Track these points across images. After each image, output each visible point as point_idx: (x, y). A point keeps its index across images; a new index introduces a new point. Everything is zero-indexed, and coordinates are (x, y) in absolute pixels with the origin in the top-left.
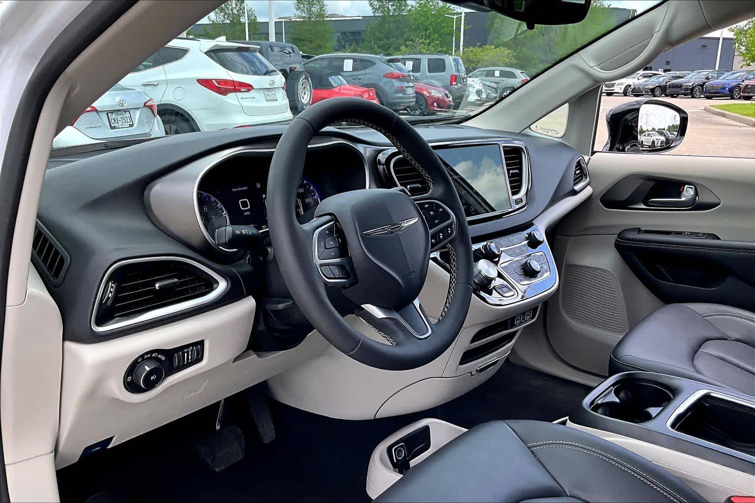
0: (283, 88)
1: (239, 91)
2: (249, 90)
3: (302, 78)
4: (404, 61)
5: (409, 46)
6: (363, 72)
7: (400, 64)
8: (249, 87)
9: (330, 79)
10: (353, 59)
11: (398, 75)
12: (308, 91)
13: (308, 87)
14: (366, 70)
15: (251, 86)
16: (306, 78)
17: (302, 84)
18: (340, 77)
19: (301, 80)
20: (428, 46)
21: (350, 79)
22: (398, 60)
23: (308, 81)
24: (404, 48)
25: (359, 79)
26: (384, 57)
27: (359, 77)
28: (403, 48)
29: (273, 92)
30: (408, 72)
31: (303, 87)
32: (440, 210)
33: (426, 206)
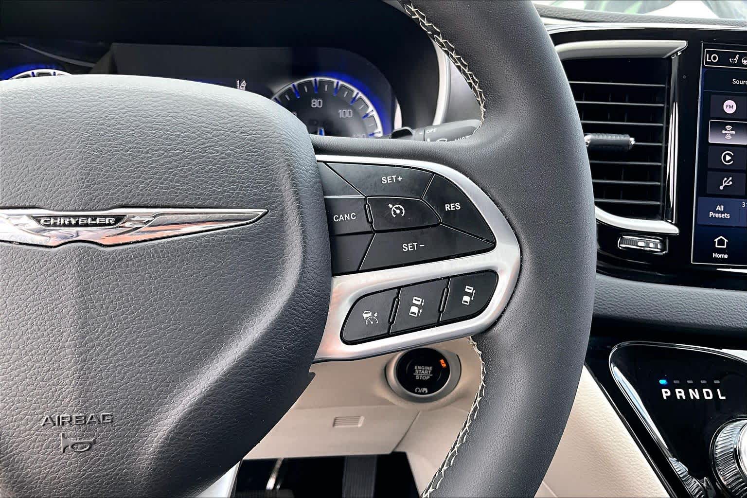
32: (447, 207)
33: (387, 180)
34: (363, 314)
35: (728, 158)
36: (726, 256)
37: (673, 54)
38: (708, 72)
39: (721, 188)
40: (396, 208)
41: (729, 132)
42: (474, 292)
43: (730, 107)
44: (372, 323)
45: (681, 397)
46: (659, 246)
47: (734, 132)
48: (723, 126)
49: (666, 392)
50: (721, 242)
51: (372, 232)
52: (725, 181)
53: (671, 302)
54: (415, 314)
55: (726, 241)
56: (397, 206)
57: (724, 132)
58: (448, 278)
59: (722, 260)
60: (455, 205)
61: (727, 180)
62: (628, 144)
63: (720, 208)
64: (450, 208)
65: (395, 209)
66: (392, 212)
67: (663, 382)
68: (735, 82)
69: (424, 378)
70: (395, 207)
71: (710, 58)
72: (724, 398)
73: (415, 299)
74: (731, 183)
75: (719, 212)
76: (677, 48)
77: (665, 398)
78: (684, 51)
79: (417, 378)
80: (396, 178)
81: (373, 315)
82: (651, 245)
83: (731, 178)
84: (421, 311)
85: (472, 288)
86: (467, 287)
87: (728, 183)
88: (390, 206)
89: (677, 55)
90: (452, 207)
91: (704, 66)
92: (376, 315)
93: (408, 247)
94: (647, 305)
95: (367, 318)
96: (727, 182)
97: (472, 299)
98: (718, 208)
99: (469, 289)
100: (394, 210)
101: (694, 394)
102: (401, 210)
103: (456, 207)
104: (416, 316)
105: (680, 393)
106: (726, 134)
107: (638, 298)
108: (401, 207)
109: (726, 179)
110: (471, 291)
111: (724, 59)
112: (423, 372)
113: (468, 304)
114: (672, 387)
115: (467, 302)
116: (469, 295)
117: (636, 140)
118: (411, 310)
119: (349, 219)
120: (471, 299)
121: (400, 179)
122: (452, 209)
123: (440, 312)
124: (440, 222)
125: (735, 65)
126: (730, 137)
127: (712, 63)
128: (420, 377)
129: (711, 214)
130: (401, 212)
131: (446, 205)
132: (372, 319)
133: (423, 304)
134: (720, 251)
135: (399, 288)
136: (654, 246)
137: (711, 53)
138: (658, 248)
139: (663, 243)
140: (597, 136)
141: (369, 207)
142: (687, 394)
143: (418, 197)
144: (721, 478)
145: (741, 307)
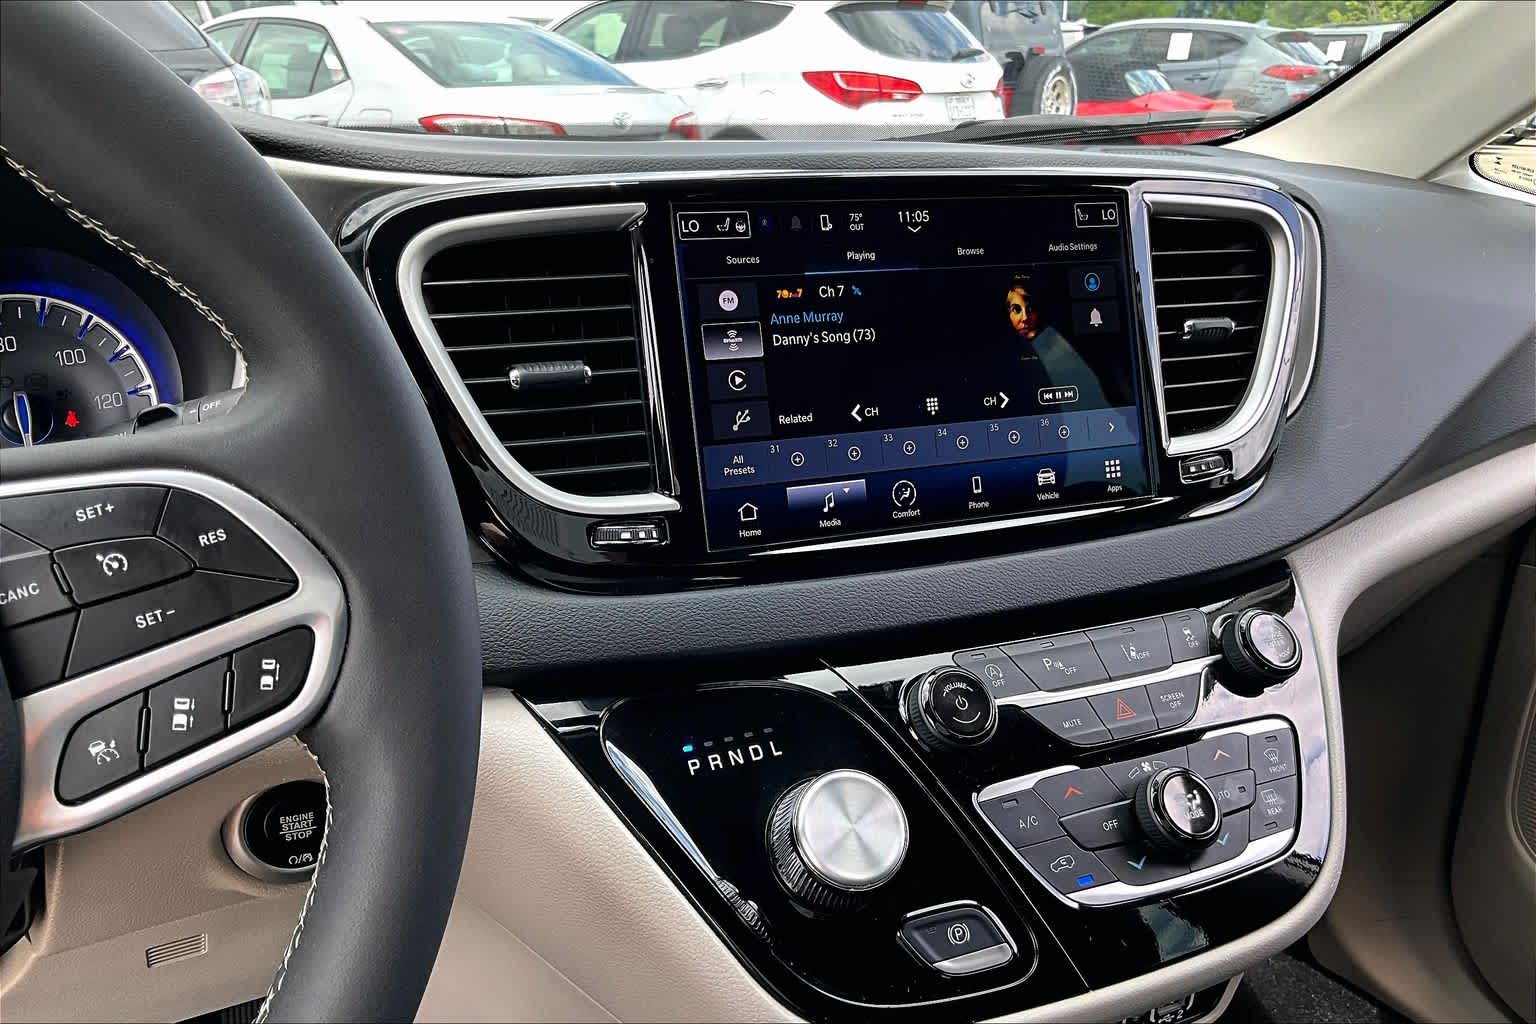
0: (995, 93)
1: (889, 97)
2: (912, 97)
3: (1054, 72)
4: (1323, 43)
5: (1351, 11)
6: (1214, 62)
7: (1308, 46)
8: (911, 89)
9: (1128, 76)
10: (1194, 32)
11: (1301, 71)
12: (1066, 104)
13: (1067, 95)
14: (1222, 58)
15: (918, 88)
16: (1064, 72)
17: (1054, 87)
18: (1153, 72)
19: (1051, 75)
20: (1398, 11)
21: (1181, 79)
22: (1305, 37)
23: (1068, 78)
24: (1338, 14)
25: (1204, 79)
26: (1270, 28)
27: (1204, 74)
28: (1335, 14)
29: (969, 103)
30: (1327, 64)
31: (1055, 94)
32: (203, 540)
33: (86, 514)
34: (90, 749)
35: (738, 380)
36: (759, 532)
37: (632, 222)
38: (687, 249)
39: (735, 428)
40: (110, 559)
41: (733, 341)
42: (278, 666)
43: (728, 301)
44: (108, 759)
45: (717, 766)
46: (655, 535)
47: (741, 339)
48: (722, 332)
49: (694, 764)
50: (748, 512)
51: (76, 608)
52: (740, 418)
53: (684, 619)
54: (182, 726)
55: (755, 508)
56: (112, 556)
57: (725, 341)
58: (229, 655)
59: (754, 539)
60: (216, 535)
61: (742, 414)
62: (582, 375)
63: (739, 460)
64: (208, 540)
65: (110, 562)
66: (105, 568)
67: (688, 749)
68: (731, 260)
69: (302, 835)
70: (108, 557)
71: (687, 227)
72: (780, 753)
73: (179, 703)
74: (748, 418)
75: (738, 466)
76: (633, 214)
77: (693, 773)
78: (647, 218)
79: (288, 839)
80: (103, 508)
81: (108, 746)
82: (642, 535)
83: (747, 412)
84: (192, 719)
85: (274, 661)
86: (264, 661)
87: (745, 419)
88: (99, 558)
89: (637, 224)
90: (211, 538)
91: (678, 241)
92: (113, 744)
93: (145, 619)
94: (648, 632)
95: (97, 754)
96: (743, 418)
97: (277, 678)
98: (736, 460)
99: (269, 664)
100: (107, 564)
101: (736, 757)
102: (120, 561)
103: (217, 536)
104: (185, 729)
105: (715, 761)
106: (729, 343)
107: (632, 624)
108: (120, 556)
109: (740, 413)
110: (272, 667)
111: (708, 225)
112: (294, 826)
113: (271, 688)
114: (701, 753)
115: (269, 686)
116: (272, 673)
117: (592, 370)
118: (175, 722)
119: (26, 594)
120: (274, 679)
121: (109, 508)
122: (212, 542)
123: (225, 714)
124: (196, 567)
125: (724, 234)
126: (734, 348)
127: (691, 234)
128: (293, 836)
129: (726, 471)
130: (121, 564)
131: (200, 537)
132: (108, 754)
133: (193, 707)
134: (749, 526)
135: (146, 691)
136: (646, 534)
137: (687, 219)
138: (653, 538)
139: (659, 526)
140: (531, 369)
141: (60, 566)
142: (725, 759)
143: (148, 533)
144: (784, 878)
145: (790, 608)
